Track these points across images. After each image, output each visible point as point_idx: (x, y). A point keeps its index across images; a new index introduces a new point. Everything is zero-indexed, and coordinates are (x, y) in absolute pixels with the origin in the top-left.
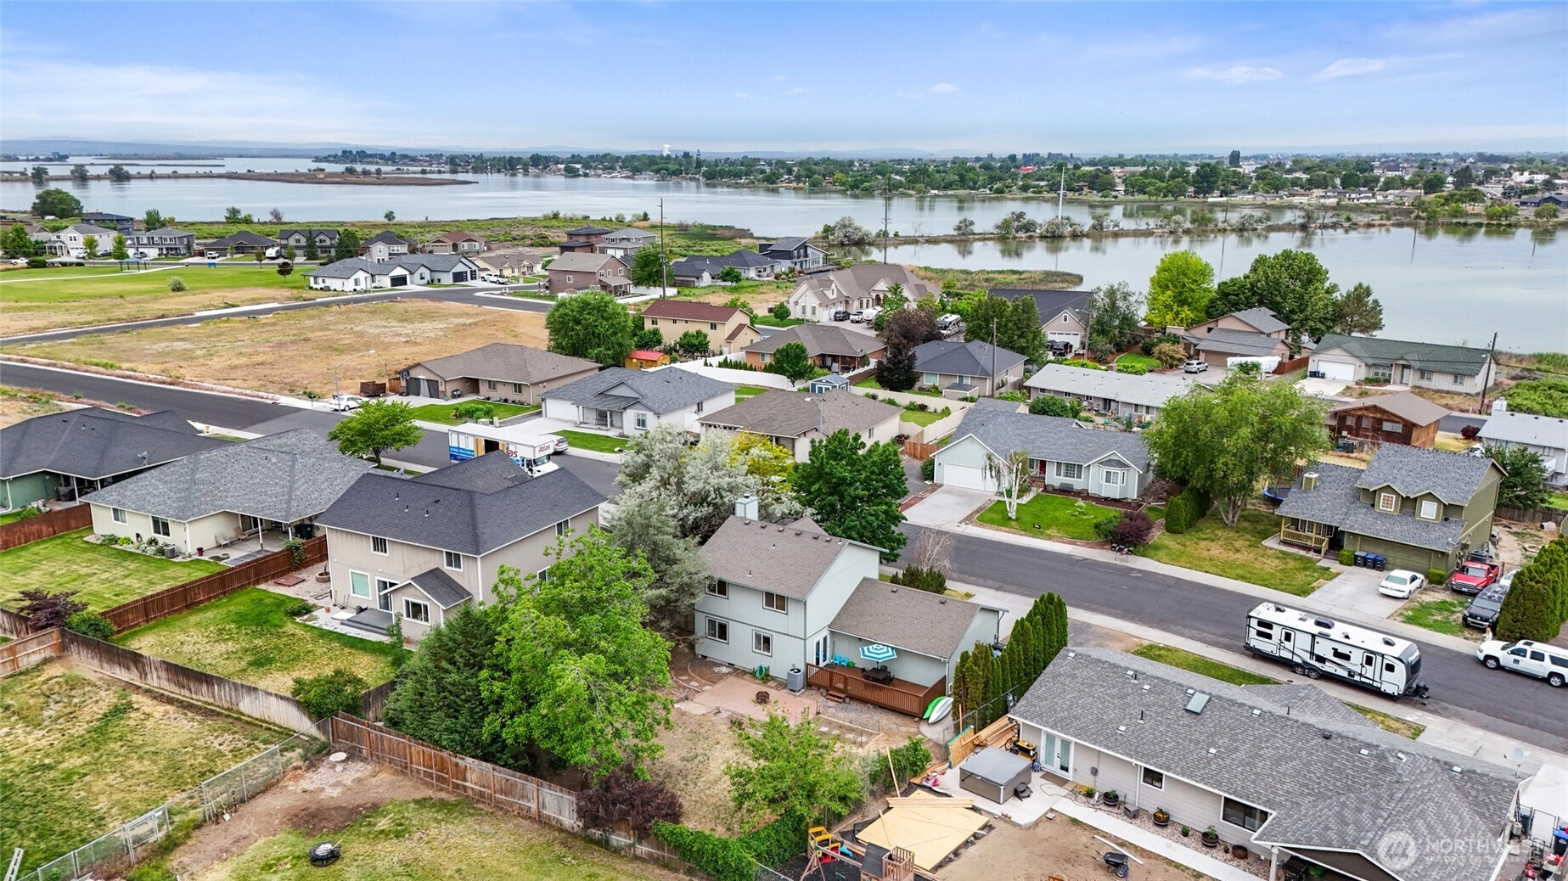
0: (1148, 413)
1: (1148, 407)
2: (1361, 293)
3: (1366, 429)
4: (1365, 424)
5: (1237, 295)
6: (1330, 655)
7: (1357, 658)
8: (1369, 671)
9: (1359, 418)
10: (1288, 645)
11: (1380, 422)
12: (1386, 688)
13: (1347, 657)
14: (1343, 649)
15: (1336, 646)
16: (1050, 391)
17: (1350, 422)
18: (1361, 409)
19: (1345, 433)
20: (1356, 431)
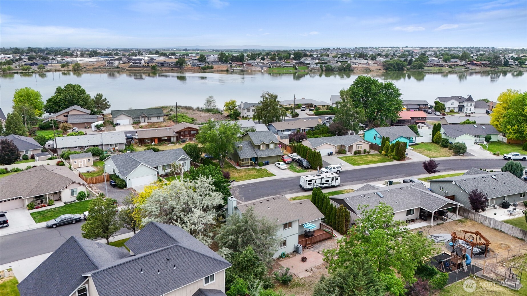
0: (116, 146)
1: (116, 144)
2: (99, 96)
3: (187, 134)
4: (186, 133)
5: (60, 102)
6: (325, 182)
7: (330, 180)
8: (333, 182)
9: (184, 132)
10: (316, 184)
11: (190, 131)
12: (337, 184)
13: (328, 181)
14: (327, 179)
15: (326, 179)
16: (67, 148)
17: (182, 133)
18: (185, 129)
19: (181, 137)
20: (184, 136)
